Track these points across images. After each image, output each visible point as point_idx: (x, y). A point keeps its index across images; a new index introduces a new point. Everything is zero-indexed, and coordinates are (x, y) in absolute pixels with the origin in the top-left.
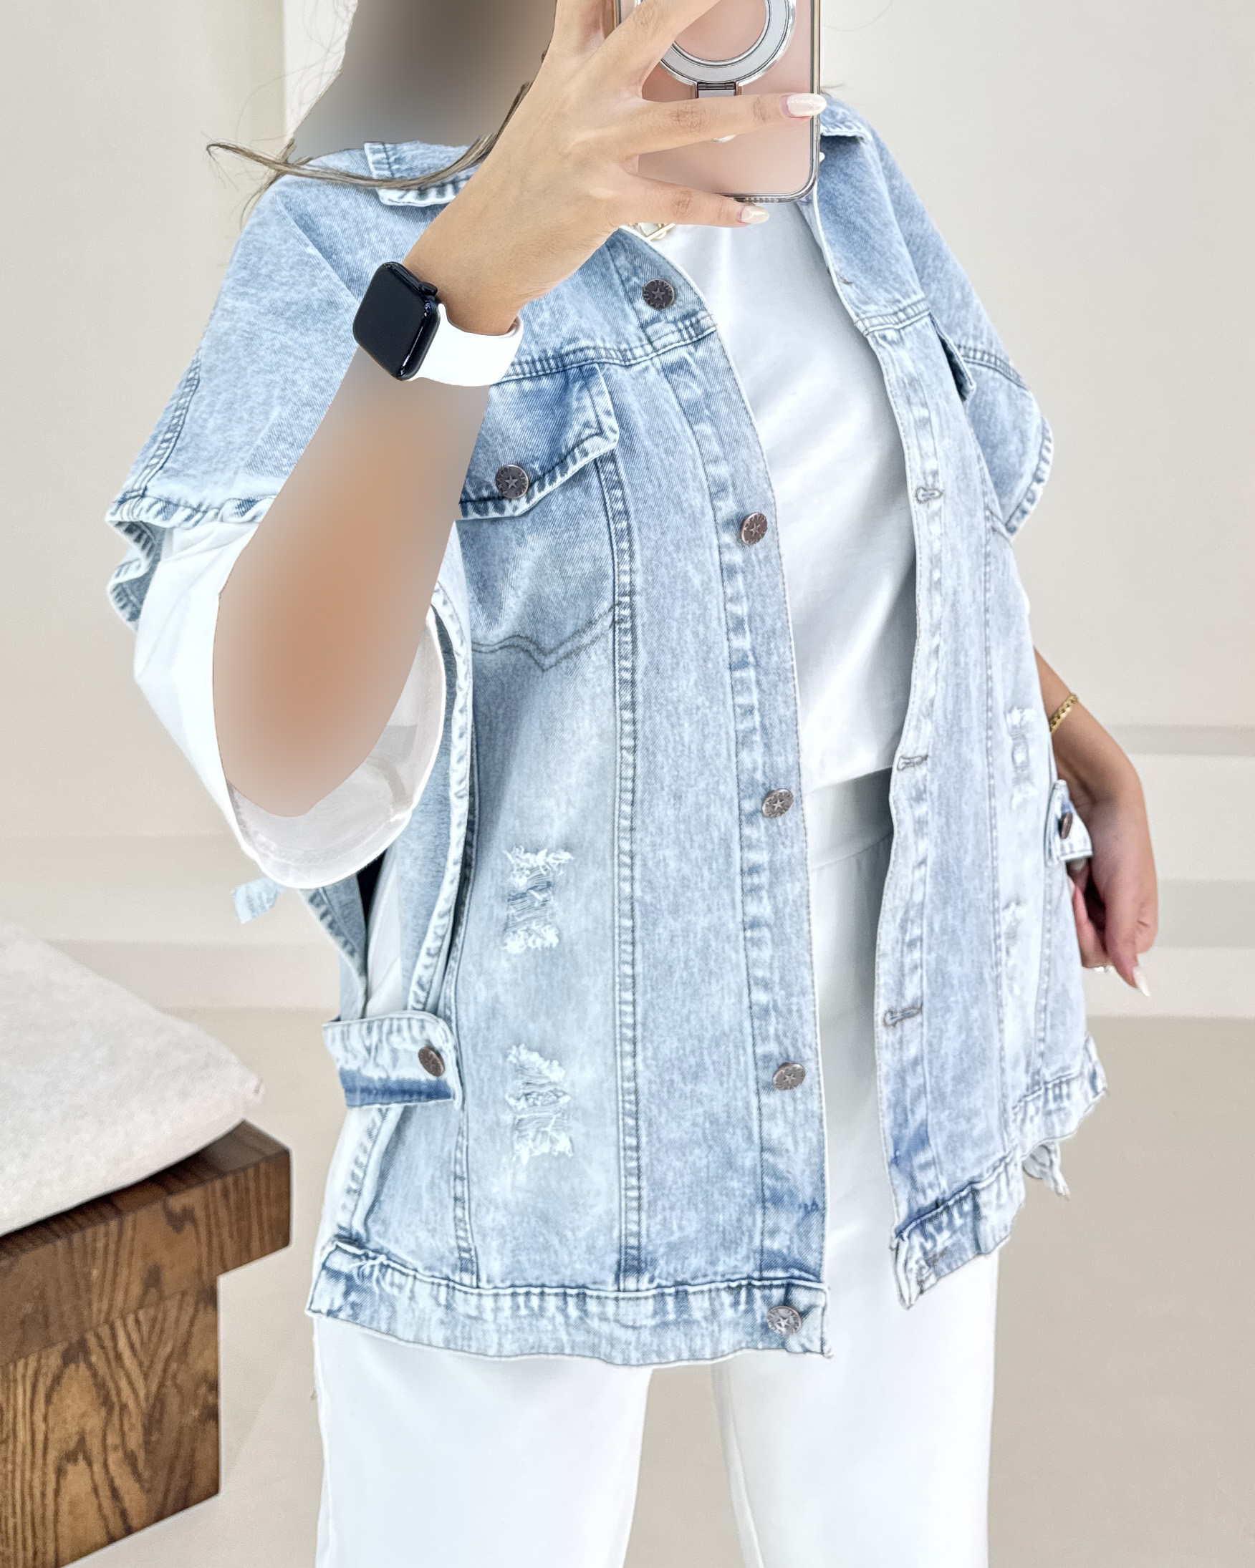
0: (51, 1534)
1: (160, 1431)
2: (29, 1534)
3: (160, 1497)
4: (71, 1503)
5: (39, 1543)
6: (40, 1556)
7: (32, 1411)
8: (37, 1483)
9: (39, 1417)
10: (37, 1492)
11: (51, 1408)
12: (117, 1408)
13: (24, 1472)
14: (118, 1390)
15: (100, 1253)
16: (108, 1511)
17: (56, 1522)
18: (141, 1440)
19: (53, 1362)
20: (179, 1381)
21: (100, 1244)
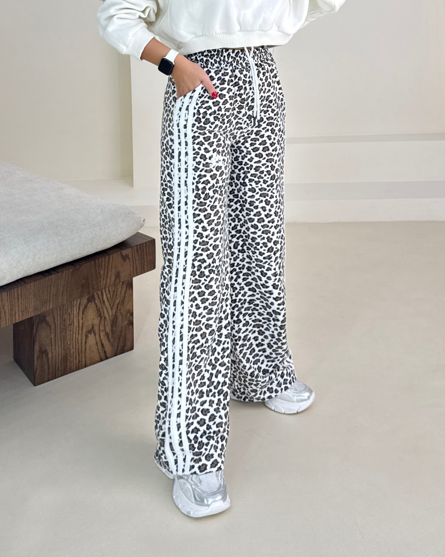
0: (83, 356)
1: (116, 327)
2: (77, 355)
3: (116, 348)
4: (89, 347)
5: (80, 358)
6: (80, 362)
7: (78, 316)
8: (80, 338)
9: (80, 318)
10: (80, 342)
11: (84, 316)
12: (103, 318)
13: (76, 335)
14: (104, 312)
15: (103, 266)
16: (100, 351)
17: (85, 352)
18: (110, 329)
19: (85, 301)
20: (121, 311)
21: (103, 264)
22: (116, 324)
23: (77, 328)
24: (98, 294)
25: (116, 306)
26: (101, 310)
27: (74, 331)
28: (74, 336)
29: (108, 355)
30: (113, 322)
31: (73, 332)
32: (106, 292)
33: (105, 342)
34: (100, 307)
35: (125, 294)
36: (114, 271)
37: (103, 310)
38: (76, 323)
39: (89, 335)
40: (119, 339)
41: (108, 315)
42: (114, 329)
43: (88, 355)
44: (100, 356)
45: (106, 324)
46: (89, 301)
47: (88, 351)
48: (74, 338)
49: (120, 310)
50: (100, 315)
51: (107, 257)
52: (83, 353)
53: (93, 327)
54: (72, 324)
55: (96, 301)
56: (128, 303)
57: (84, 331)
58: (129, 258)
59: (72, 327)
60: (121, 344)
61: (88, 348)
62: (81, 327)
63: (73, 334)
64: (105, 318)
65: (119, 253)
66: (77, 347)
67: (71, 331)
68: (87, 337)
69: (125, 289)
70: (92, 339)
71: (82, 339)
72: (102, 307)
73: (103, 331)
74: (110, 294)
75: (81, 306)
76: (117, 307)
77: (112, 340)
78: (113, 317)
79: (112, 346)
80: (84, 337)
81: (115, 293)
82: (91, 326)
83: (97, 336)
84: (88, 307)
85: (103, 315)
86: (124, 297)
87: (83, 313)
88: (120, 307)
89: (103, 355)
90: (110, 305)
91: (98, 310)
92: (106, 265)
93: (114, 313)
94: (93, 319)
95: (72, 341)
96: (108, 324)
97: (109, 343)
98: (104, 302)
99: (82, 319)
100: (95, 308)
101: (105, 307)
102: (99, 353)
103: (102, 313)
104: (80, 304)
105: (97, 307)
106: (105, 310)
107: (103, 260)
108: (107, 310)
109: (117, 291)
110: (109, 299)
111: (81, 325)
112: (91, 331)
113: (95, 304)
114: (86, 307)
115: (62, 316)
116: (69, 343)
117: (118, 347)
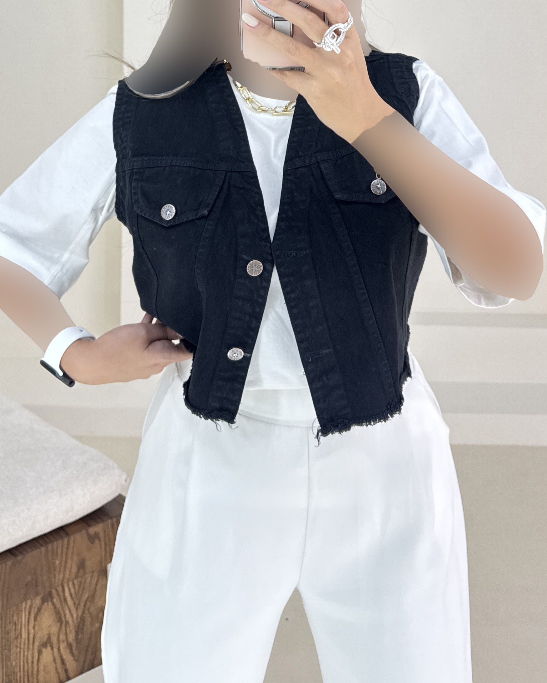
0: (35, 680)
1: (83, 633)
2: (26, 680)
3: (82, 663)
4: (44, 666)
7: (28, 624)
8: (30, 656)
9: (31, 627)
10: (30, 661)
11: (36, 623)
12: (64, 623)
13: (24, 652)
14: (65, 615)
15: (60, 552)
16: (60, 670)
17: (38, 675)
18: (74, 638)
19: (38, 601)
20: (91, 610)
21: (60, 549)
22: (82, 629)
23: (26, 642)
24: (57, 591)
25: (82, 604)
26: (62, 612)
27: (22, 646)
28: (22, 653)
29: (71, 675)
30: (78, 627)
31: (20, 648)
32: (68, 585)
33: (68, 658)
34: (61, 609)
35: (96, 585)
36: (75, 558)
37: (64, 611)
38: (24, 635)
39: (44, 650)
40: (87, 651)
41: (71, 618)
42: (80, 637)
43: (41, 678)
44: (59, 677)
45: (68, 632)
46: (44, 601)
47: (41, 673)
48: (22, 658)
49: (89, 609)
50: (60, 619)
51: (66, 540)
52: (35, 676)
53: (49, 638)
54: (19, 638)
55: (55, 600)
56: (100, 598)
57: (37, 644)
58: (100, 540)
59: (19, 641)
60: (89, 657)
61: (41, 668)
62: (31, 640)
63: (20, 652)
64: (67, 622)
65: (84, 532)
66: (26, 668)
67: (17, 646)
68: (40, 652)
69: (96, 579)
70: (47, 655)
71: (33, 657)
72: (62, 608)
73: (63, 642)
74: (74, 588)
75: (32, 609)
76: (85, 606)
77: (76, 653)
78: (79, 619)
79: (77, 661)
80: (36, 654)
81: (82, 586)
82: (46, 637)
83: (55, 650)
84: (42, 611)
85: (63, 619)
86: (95, 590)
87: (35, 619)
88: (88, 603)
89: (63, 676)
90: (74, 603)
91: (57, 613)
92: (65, 551)
93: (80, 614)
94: (50, 626)
95: (18, 661)
96: (71, 631)
97: (72, 658)
98: (65, 600)
99: (34, 628)
100: (53, 611)
101: (66, 607)
102: (58, 673)
103: (63, 616)
104: (31, 607)
105: (55, 608)
106: (67, 612)
107: (59, 544)
108: (70, 612)
109: (85, 583)
110: (73, 594)
111: (31, 636)
112: (47, 643)
113: (53, 604)
114: (39, 610)
115: (5, 627)
116: (14, 663)
117: (84, 663)
